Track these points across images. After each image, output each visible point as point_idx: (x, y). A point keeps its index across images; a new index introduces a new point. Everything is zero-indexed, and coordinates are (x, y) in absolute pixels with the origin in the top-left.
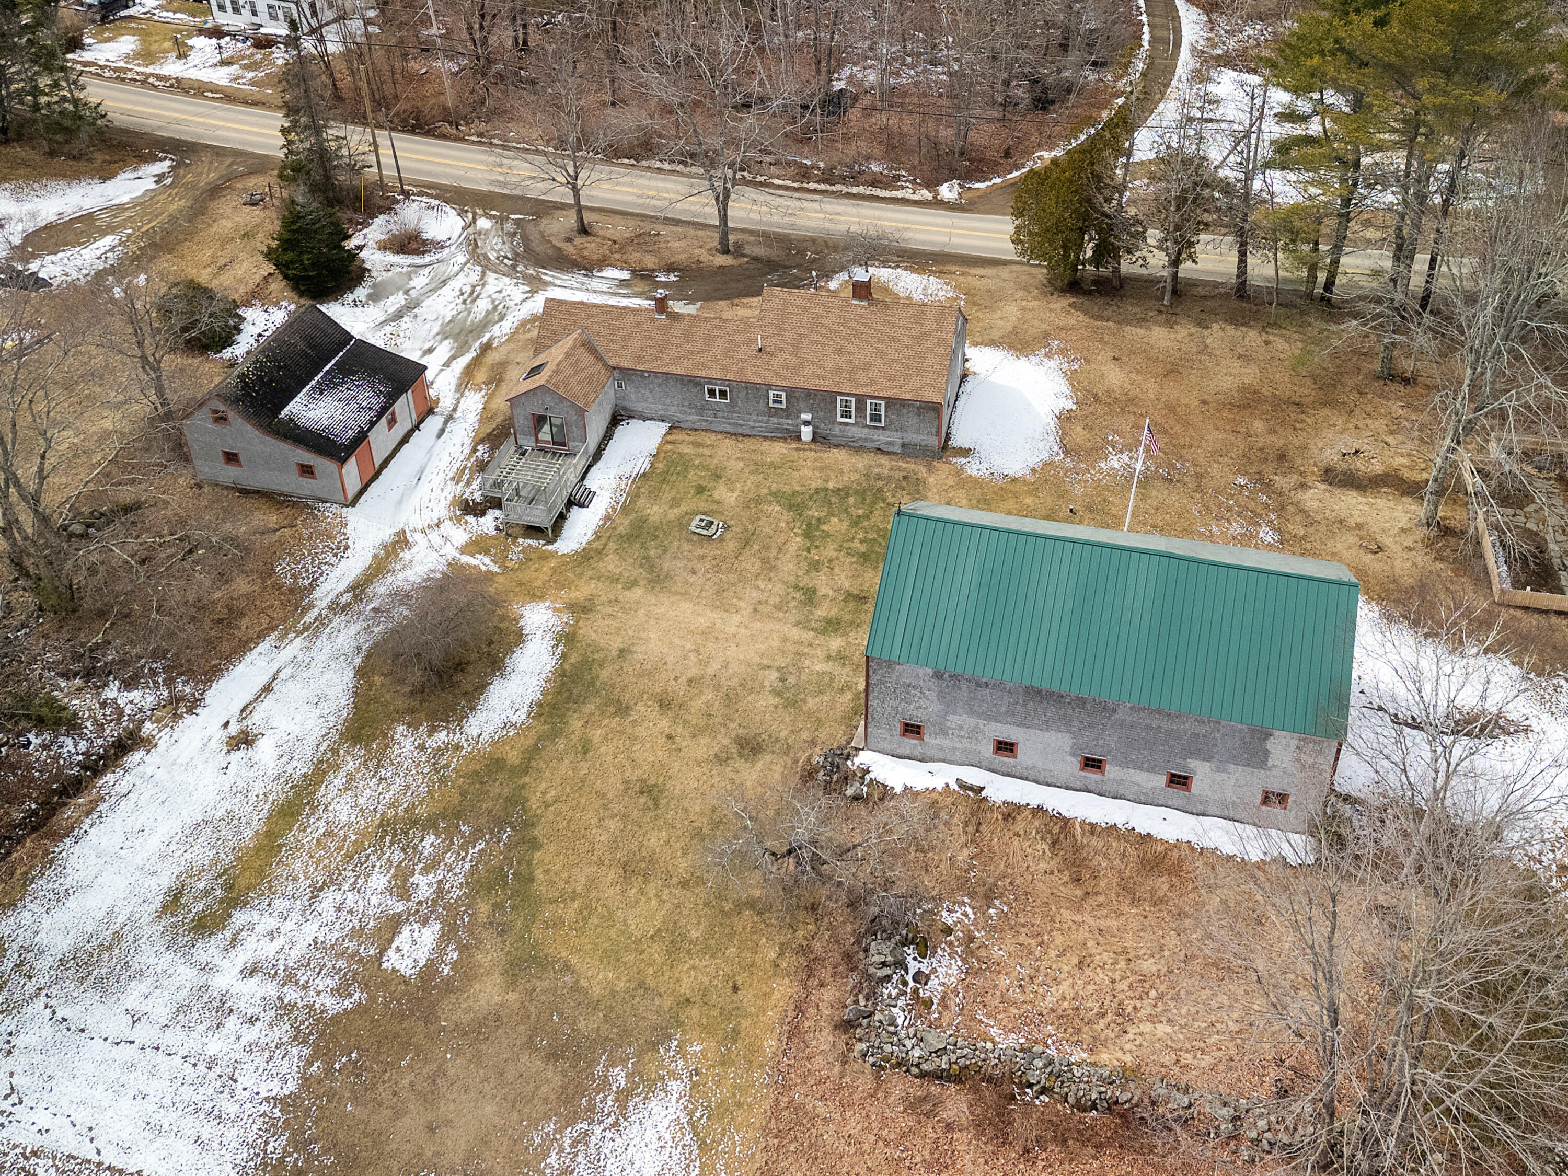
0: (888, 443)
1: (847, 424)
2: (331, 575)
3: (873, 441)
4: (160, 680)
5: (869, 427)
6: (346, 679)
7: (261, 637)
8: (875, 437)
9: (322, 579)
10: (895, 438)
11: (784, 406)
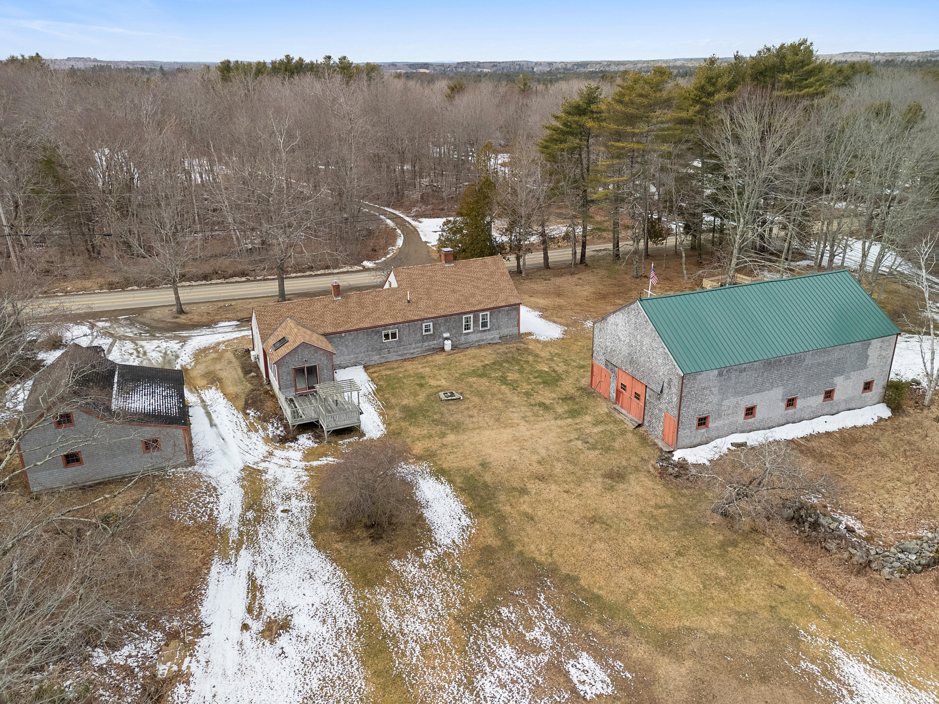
0: (492, 339)
1: (468, 334)
2: (220, 508)
3: (483, 340)
4: (143, 628)
5: (481, 332)
6: (315, 556)
7: (206, 564)
8: (485, 338)
9: (216, 513)
10: (494, 335)
11: (432, 332)
